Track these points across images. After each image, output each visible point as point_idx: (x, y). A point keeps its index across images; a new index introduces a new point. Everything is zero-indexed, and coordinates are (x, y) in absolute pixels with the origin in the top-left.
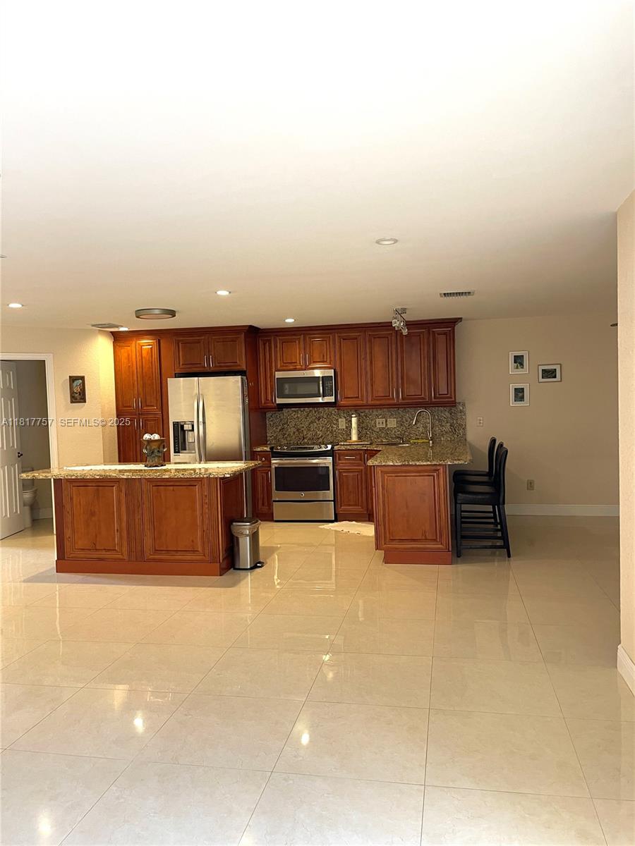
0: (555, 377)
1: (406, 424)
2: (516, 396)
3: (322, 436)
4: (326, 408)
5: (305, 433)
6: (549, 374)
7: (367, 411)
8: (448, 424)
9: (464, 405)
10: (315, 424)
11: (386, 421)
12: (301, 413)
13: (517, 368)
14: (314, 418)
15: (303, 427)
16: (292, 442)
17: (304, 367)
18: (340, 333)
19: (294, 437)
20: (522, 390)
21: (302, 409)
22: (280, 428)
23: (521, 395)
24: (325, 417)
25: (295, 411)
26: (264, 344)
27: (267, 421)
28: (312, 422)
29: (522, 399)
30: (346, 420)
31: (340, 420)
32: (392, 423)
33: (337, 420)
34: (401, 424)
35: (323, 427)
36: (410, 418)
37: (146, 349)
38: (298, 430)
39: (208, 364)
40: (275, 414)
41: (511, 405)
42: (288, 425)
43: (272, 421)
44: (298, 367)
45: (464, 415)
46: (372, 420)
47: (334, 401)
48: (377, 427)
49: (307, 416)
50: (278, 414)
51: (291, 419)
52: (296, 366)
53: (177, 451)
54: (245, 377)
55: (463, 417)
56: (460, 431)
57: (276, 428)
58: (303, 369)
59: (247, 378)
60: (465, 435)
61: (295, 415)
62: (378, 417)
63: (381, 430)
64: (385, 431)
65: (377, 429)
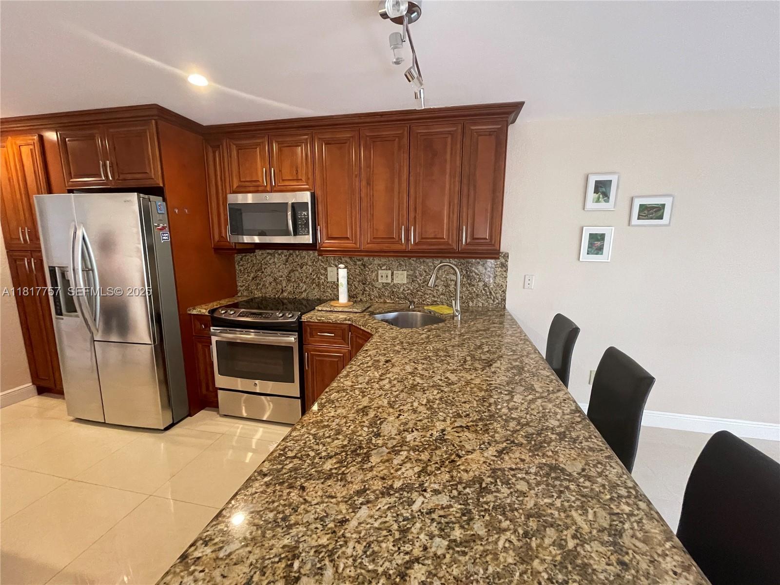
0: (661, 218)
1: (420, 280)
2: (591, 245)
3: (305, 290)
4: (311, 252)
5: (284, 285)
6: (652, 212)
7: (366, 259)
9: (506, 256)
10: (297, 273)
11: (392, 274)
12: (279, 258)
13: (598, 201)
14: (295, 264)
15: (282, 277)
17: (269, 188)
19: (270, 289)
20: (602, 237)
21: (280, 251)
22: (252, 275)
23: (598, 243)
24: (310, 264)
25: (271, 254)
26: (214, 152)
27: (237, 266)
28: (292, 271)
29: (599, 250)
31: (329, 269)
32: (401, 278)
33: (326, 269)
34: (412, 279)
35: (307, 277)
36: (425, 272)
37: (25, 150)
38: (275, 280)
39: (107, 176)
40: (246, 256)
41: (581, 260)
42: (263, 272)
43: (242, 266)
44: (260, 189)
45: (506, 271)
46: (372, 272)
47: (311, 242)
48: (379, 281)
49: (287, 261)
50: (249, 256)
51: (266, 264)
52: (258, 186)
53: (59, 313)
54: (161, 198)
55: (504, 273)
56: (498, 295)
57: (248, 276)
58: (267, 192)
59: (164, 200)
60: (505, 300)
61: (270, 259)
62: (381, 267)
63: (385, 286)
64: (390, 288)
65: (379, 284)
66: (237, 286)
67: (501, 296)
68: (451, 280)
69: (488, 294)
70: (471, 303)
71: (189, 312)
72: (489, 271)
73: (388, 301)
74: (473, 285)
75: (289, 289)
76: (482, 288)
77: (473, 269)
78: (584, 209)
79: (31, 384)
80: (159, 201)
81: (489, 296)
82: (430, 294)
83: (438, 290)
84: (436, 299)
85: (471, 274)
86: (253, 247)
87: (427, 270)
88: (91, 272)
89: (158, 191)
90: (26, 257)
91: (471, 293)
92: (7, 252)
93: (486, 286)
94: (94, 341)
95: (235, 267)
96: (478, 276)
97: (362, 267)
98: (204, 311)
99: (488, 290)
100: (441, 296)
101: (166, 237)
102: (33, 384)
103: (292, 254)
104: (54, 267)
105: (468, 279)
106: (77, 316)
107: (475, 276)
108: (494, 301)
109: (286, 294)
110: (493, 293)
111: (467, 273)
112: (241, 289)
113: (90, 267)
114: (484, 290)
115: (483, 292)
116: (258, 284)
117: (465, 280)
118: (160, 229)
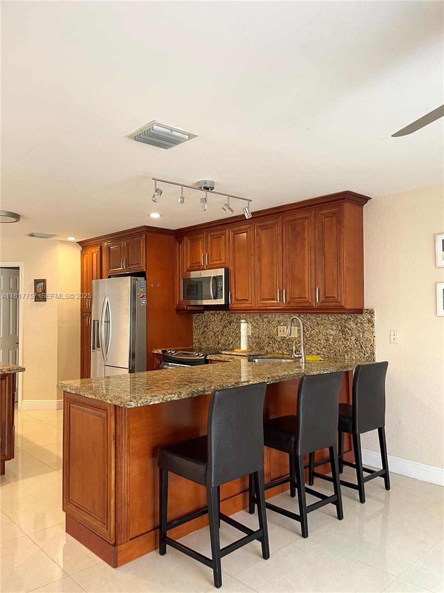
1: (307, 334)
3: (232, 342)
5: (220, 338)
7: (270, 316)
8: (353, 338)
9: (371, 312)
10: (227, 329)
14: (226, 321)
15: (218, 331)
16: (209, 346)
17: (205, 267)
18: (233, 227)
19: (211, 341)
22: (202, 331)
24: (235, 321)
25: (213, 314)
26: (179, 245)
27: (194, 324)
28: (225, 327)
30: (252, 325)
32: (294, 332)
35: (233, 332)
36: (311, 327)
37: (95, 255)
38: (214, 334)
39: (123, 267)
40: (199, 316)
41: (438, 315)
42: (208, 328)
43: (196, 323)
44: (201, 267)
45: (373, 326)
46: (274, 328)
47: (223, 303)
48: (279, 335)
49: (222, 320)
50: (201, 316)
51: (210, 322)
52: (200, 266)
53: (94, 348)
54: (144, 278)
55: (371, 328)
56: (368, 349)
57: (200, 331)
58: (204, 269)
59: (145, 279)
60: (374, 354)
61: (212, 318)
62: (280, 323)
63: (282, 340)
64: (286, 341)
65: (279, 338)
66: (193, 339)
67: (370, 350)
68: (330, 335)
69: (360, 347)
70: (346, 356)
71: (152, 352)
72: (359, 327)
73: (285, 353)
74: (348, 340)
75: (223, 341)
76: (354, 342)
77: (346, 324)
78: (436, 266)
80: (142, 280)
81: (361, 350)
82: (315, 347)
83: (320, 343)
84: (320, 352)
85: (345, 329)
86: (202, 308)
87: (312, 326)
89: (142, 274)
90: (87, 316)
91: (346, 347)
92: (81, 314)
93: (357, 341)
94: (105, 365)
95: (192, 324)
96: (350, 331)
97: (268, 323)
98: (160, 351)
99: (359, 344)
100: (323, 349)
101: (144, 302)
103: (225, 314)
104: (95, 320)
105: (343, 334)
106: (100, 350)
107: (348, 331)
108: (364, 355)
109: (220, 346)
110: (363, 347)
111: (342, 328)
112: (196, 341)
114: (356, 344)
115: (356, 346)
116: (205, 337)
117: (341, 334)
118: (141, 297)
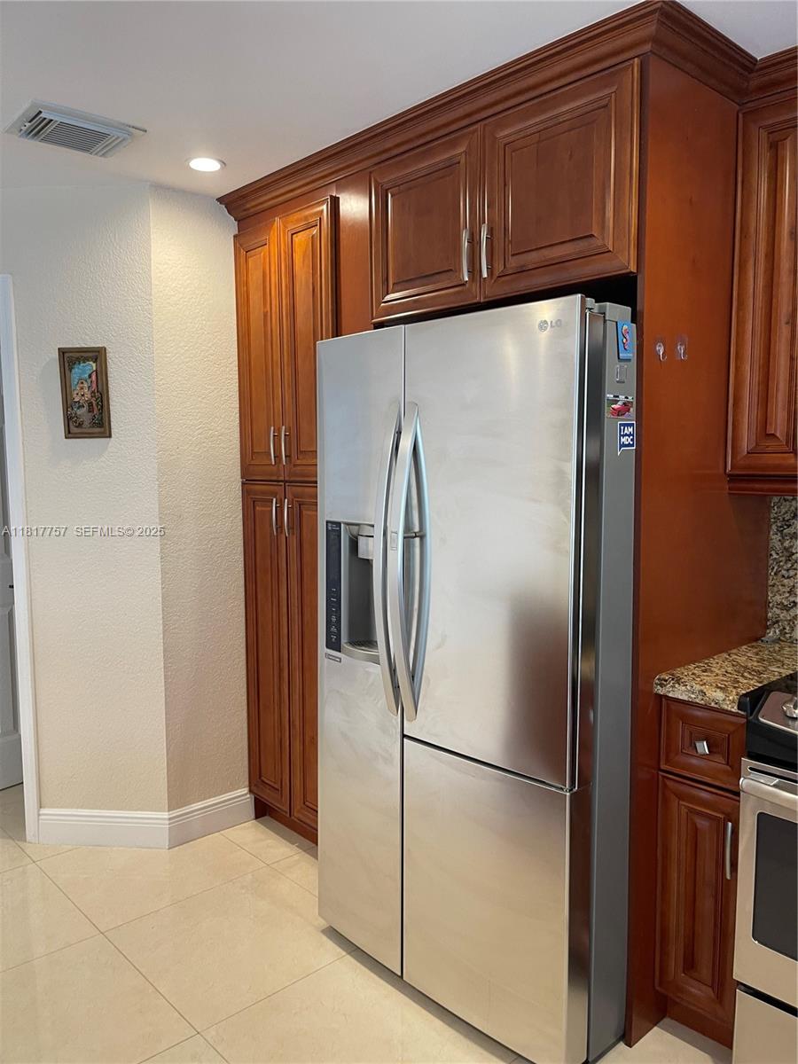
37: (302, 242)
54: (628, 310)
66: (766, 604)
71: (661, 691)
79: (246, 790)
80: (623, 321)
88: (417, 540)
90: (274, 495)
92: (243, 484)
94: (404, 736)
95: (768, 540)
98: (719, 695)
102: (251, 791)
104: (339, 524)
106: (376, 660)
113: (417, 529)
118: (618, 413)
